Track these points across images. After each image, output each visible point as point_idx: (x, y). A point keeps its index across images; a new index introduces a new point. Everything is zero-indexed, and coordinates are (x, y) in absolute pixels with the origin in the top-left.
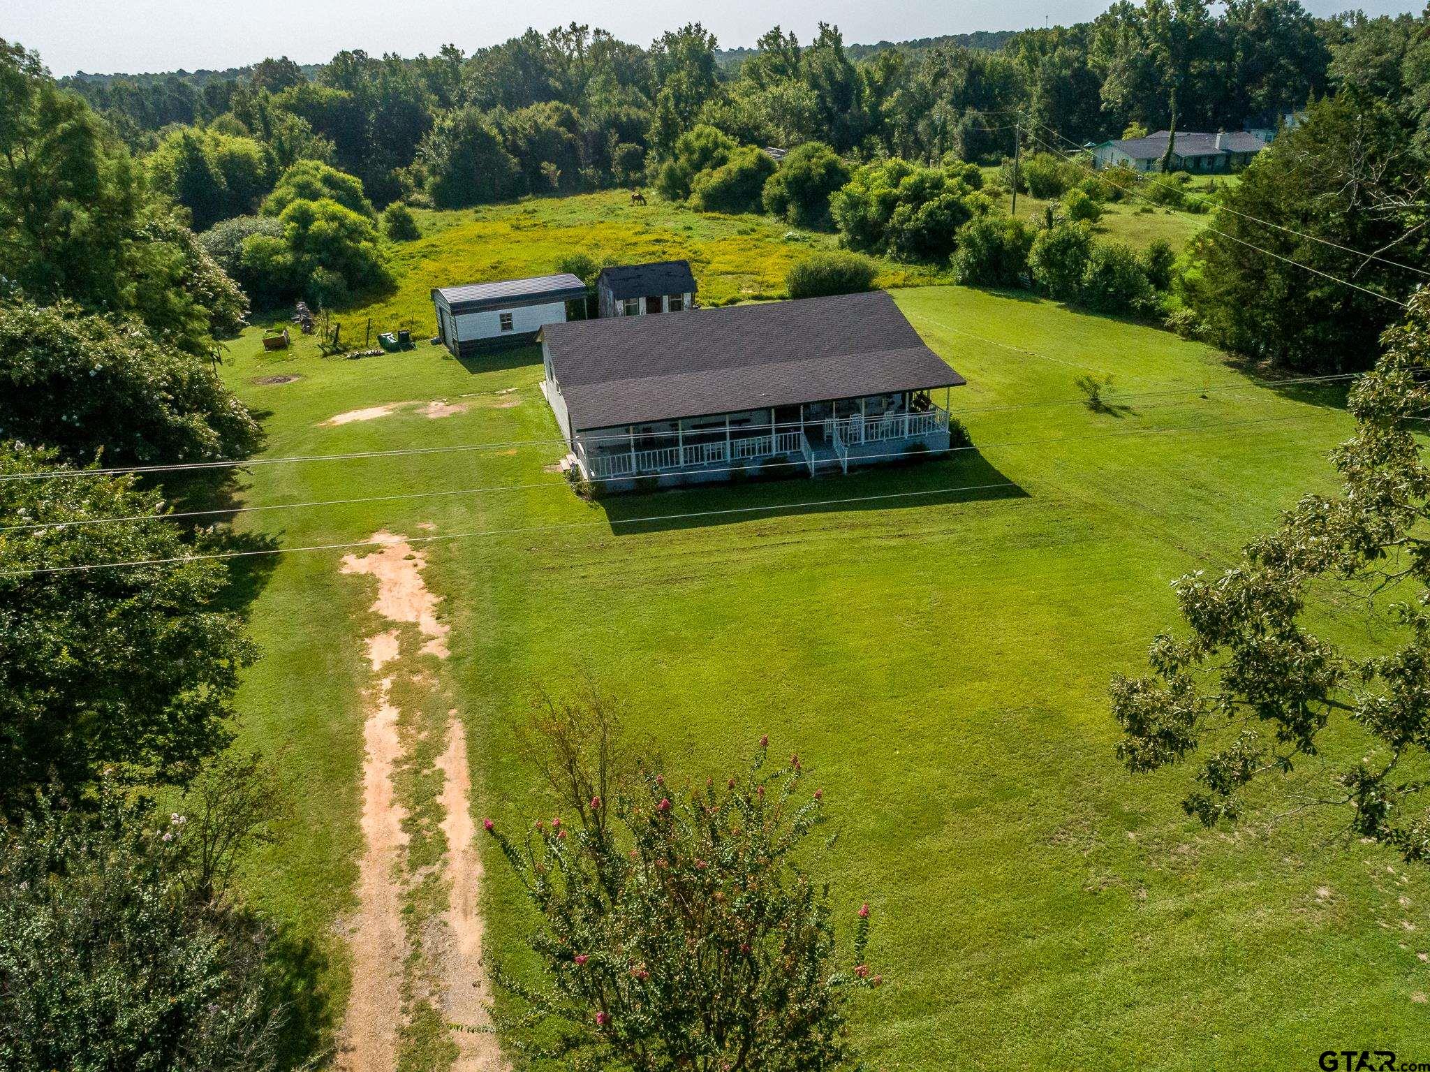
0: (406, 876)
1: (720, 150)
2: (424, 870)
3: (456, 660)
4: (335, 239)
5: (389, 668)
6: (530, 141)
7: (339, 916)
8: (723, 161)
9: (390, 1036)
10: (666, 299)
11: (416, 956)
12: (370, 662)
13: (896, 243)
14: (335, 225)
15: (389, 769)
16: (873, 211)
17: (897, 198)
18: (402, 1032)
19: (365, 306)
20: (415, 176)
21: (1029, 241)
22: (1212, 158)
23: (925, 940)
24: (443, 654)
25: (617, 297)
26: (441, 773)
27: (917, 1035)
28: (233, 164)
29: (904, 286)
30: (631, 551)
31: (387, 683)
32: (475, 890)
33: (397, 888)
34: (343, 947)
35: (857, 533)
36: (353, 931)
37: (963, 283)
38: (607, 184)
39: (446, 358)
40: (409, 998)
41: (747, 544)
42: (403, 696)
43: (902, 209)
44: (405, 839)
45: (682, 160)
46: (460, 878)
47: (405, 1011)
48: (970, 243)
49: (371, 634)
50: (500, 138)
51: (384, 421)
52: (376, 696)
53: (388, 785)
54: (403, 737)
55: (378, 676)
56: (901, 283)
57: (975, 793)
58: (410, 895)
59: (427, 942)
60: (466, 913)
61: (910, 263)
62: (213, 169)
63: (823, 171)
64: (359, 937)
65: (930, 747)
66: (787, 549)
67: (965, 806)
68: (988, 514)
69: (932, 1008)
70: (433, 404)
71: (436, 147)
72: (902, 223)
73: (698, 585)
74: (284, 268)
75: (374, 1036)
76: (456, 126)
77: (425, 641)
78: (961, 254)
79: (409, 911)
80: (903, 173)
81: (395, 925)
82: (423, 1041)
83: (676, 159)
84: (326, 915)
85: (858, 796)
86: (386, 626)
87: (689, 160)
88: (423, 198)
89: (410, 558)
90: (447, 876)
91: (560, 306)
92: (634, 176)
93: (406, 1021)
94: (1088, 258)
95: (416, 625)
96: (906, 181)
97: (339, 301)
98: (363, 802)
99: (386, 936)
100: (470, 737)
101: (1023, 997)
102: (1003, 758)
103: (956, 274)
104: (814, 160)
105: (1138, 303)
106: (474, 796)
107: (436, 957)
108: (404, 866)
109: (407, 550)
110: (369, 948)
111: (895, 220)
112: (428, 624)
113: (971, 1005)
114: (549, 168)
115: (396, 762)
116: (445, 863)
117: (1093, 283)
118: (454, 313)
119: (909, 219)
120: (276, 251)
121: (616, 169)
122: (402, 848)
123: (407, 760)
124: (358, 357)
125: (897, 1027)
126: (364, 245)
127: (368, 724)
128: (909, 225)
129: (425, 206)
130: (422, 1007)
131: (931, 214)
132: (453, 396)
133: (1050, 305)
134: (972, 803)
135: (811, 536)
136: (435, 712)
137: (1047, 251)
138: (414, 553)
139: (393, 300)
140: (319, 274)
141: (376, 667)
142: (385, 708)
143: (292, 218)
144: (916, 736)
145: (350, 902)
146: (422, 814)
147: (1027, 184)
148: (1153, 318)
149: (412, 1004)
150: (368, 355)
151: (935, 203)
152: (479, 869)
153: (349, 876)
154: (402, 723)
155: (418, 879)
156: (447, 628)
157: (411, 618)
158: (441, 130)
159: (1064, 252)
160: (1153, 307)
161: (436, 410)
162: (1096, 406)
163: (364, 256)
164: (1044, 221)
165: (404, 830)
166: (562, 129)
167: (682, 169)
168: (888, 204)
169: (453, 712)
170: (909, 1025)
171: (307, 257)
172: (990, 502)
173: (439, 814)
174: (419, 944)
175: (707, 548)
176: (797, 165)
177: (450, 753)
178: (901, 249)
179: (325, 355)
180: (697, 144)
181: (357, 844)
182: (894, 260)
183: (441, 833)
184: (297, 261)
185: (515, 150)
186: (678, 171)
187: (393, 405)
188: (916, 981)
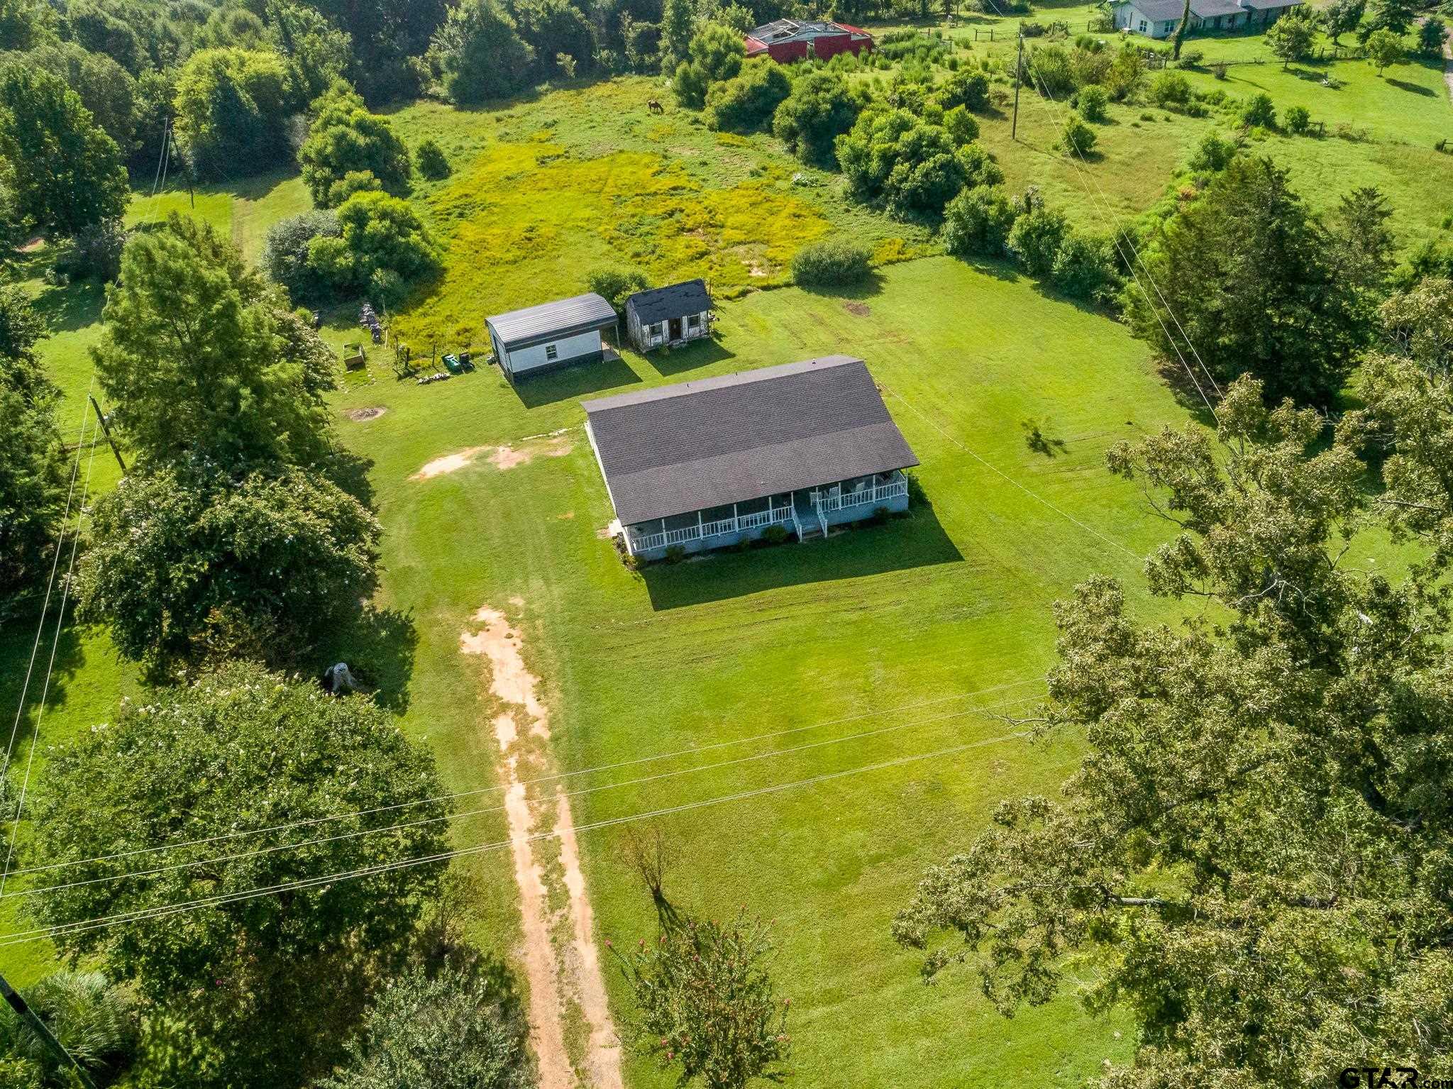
0: (549, 916)
2: (558, 912)
3: (555, 739)
5: (513, 747)
6: (545, 26)
7: (516, 944)
10: (685, 319)
11: (562, 970)
12: (498, 742)
13: (895, 202)
15: (526, 837)
17: (897, 154)
19: (420, 303)
20: (432, 64)
21: (1010, 220)
24: (546, 735)
25: (644, 322)
26: (558, 838)
28: (262, 86)
29: (898, 261)
30: (666, 627)
31: (512, 762)
32: (590, 924)
33: (545, 926)
34: (521, 965)
35: (830, 606)
36: (525, 954)
37: (953, 252)
38: (622, 68)
39: (503, 386)
40: (562, 997)
41: (750, 619)
42: (525, 770)
43: (900, 168)
44: (544, 890)
45: (696, 65)
46: (580, 919)
47: (561, 1004)
48: (958, 217)
49: (495, 715)
50: (513, 24)
52: (507, 774)
53: (528, 849)
54: (531, 809)
55: (506, 756)
56: (894, 257)
58: (553, 930)
59: (567, 959)
60: (586, 941)
61: (905, 222)
62: (244, 96)
63: (829, 107)
64: (529, 958)
66: (778, 625)
70: (501, 449)
71: (451, 39)
72: (901, 182)
74: (342, 271)
76: (470, 17)
77: (532, 722)
78: (950, 226)
79: (554, 940)
81: (548, 950)
83: (691, 62)
84: (506, 945)
86: (505, 707)
87: (702, 63)
88: (443, 91)
89: (509, 636)
90: (572, 917)
91: (596, 334)
92: (649, 59)
93: (563, 1010)
94: (1059, 247)
95: (524, 706)
96: (907, 137)
97: (396, 302)
98: (515, 863)
99: (543, 957)
100: (573, 808)
103: (944, 244)
104: (821, 94)
105: (1098, 294)
106: (580, 855)
107: (573, 970)
108: (548, 911)
109: (505, 628)
110: (535, 966)
111: (893, 179)
112: (533, 708)
114: (565, 59)
115: (530, 831)
116: (570, 907)
117: (1062, 271)
118: (508, 351)
119: (906, 179)
120: (339, 252)
121: (631, 52)
122: (544, 896)
123: (537, 828)
124: (428, 382)
127: (508, 798)
128: (906, 186)
129: (445, 101)
130: (570, 1002)
131: (926, 175)
132: (516, 440)
136: (548, 788)
138: (512, 632)
140: (379, 276)
141: (504, 747)
142: (516, 784)
145: (519, 935)
146: (552, 871)
147: (1034, 81)
148: (1111, 309)
149: (564, 1000)
150: (436, 380)
151: (929, 164)
152: (590, 912)
153: (515, 917)
154: (528, 798)
155: (556, 919)
156: (546, 709)
157: (520, 701)
159: (1039, 237)
161: (506, 458)
162: (1038, 444)
164: (1023, 204)
165: (543, 884)
167: (697, 74)
168: (888, 160)
169: (559, 787)
171: (366, 258)
173: (561, 870)
174: (562, 962)
176: (805, 99)
177: (561, 823)
179: (400, 378)
180: (711, 47)
181: (517, 894)
183: (564, 885)
184: (358, 261)
186: (692, 75)
187: (469, 452)
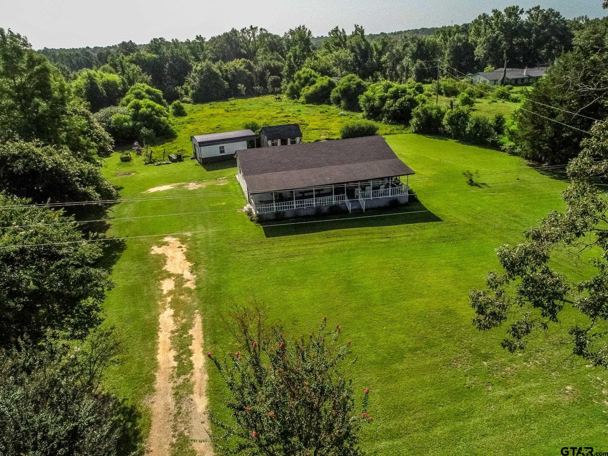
0: (175, 379)
1: (313, 78)
2: (183, 377)
3: (198, 289)
4: (150, 115)
5: (170, 293)
6: (233, 75)
7: (147, 396)
8: (314, 82)
9: (167, 447)
10: (289, 140)
11: (179, 413)
12: (162, 290)
13: (387, 116)
14: (150, 109)
15: (169, 335)
16: (377, 103)
17: (387, 97)
18: (172, 445)
19: (163, 144)
20: (185, 90)
21: (443, 114)
22: (523, 79)
23: (396, 407)
24: (193, 287)
25: (268, 139)
26: (191, 336)
27: (391, 447)
28: (108, 85)
29: (390, 134)
30: (273, 244)
31: (169, 299)
32: (205, 385)
33: (171, 385)
34: (148, 409)
35: (368, 237)
36: (153, 402)
37: (416, 132)
38: (265, 93)
39: (196, 165)
40: (176, 431)
41: (322, 241)
42: (176, 304)
43: (389, 102)
44: (175, 364)
45: (297, 82)
46: (198, 380)
47: (174, 436)
48: (418, 115)
49: (163, 279)
50: (220, 74)
51: (170, 191)
52: (164, 304)
53: (169, 341)
54: (175, 321)
55: (166, 296)
56: (388, 132)
57: (418, 345)
58: (177, 387)
59: (184, 407)
60: (200, 395)
61: (392, 124)
62: (100, 87)
63: (355, 86)
64: (155, 405)
65: (398, 326)
66: (339, 243)
67: (413, 350)
68: (425, 229)
69: (398, 436)
70: (191, 184)
71: (194, 78)
72: (389, 108)
73: (301, 258)
74: (128, 128)
75: (160, 446)
76: (202, 69)
77: (185, 282)
78: (414, 120)
79: (176, 394)
80: (390, 86)
81: (170, 400)
82: (181, 448)
83: (294, 82)
84: (141, 396)
85: (368, 346)
86: (169, 275)
87: (299, 83)
88: (188, 99)
89: (180, 247)
90: (193, 380)
91: (245, 143)
92: (277, 89)
93: (174, 440)
94: (468, 121)
95: (182, 275)
96: (391, 90)
97: (152, 142)
98: (158, 349)
99: (166, 405)
100: (204, 321)
101: (438, 431)
102: (430, 330)
103: (412, 129)
104: (352, 82)
105: (490, 140)
106: (204, 346)
107: (187, 414)
108: (175, 375)
109: (179, 244)
110: (159, 410)
111: (386, 107)
112: (187, 275)
113: (416, 435)
114: (241, 86)
115: (172, 332)
116: (192, 374)
117: (470, 132)
118: (200, 146)
119: (392, 106)
120: (126, 121)
121: (269, 87)
122: (174, 367)
123: (177, 331)
124: (160, 165)
125: (383, 444)
126: (163, 118)
127: (161, 316)
128: (392, 109)
129: (189, 103)
130: (181, 434)
131: (401, 104)
132: (199, 180)
133: (452, 141)
134: (416, 349)
135: (348, 238)
136: (189, 311)
137: (451, 118)
138: (182, 245)
139: (175, 141)
140: (144, 131)
141: (165, 292)
142: (168, 309)
143: (132, 107)
144: (393, 321)
145: (152, 391)
146: (183, 353)
147: (443, 91)
148: (496, 146)
149: (177, 433)
150: (164, 164)
151: (403, 99)
152: (206, 377)
153: (151, 380)
154: (175, 316)
155: (181, 380)
156: (195, 276)
157: (180, 272)
158: (196, 71)
159: (458, 119)
160: (496, 141)
161: (192, 186)
162: (471, 183)
163: (163, 123)
164: (449, 105)
165: (175, 360)
166: (246, 70)
167: (296, 86)
168: (383, 100)
169: (197, 311)
170: (389, 443)
171: (139, 123)
172: (426, 223)
173: (190, 353)
174: (180, 408)
175: (305, 243)
176: (344, 84)
177: (196, 328)
178: (389, 118)
179: (146, 164)
180: (303, 76)
181: (155, 366)
182: (386, 123)
183: (191, 361)
184: (135, 125)
185: (227, 79)
186: (295, 87)
187: (174, 184)
188: (391, 425)
